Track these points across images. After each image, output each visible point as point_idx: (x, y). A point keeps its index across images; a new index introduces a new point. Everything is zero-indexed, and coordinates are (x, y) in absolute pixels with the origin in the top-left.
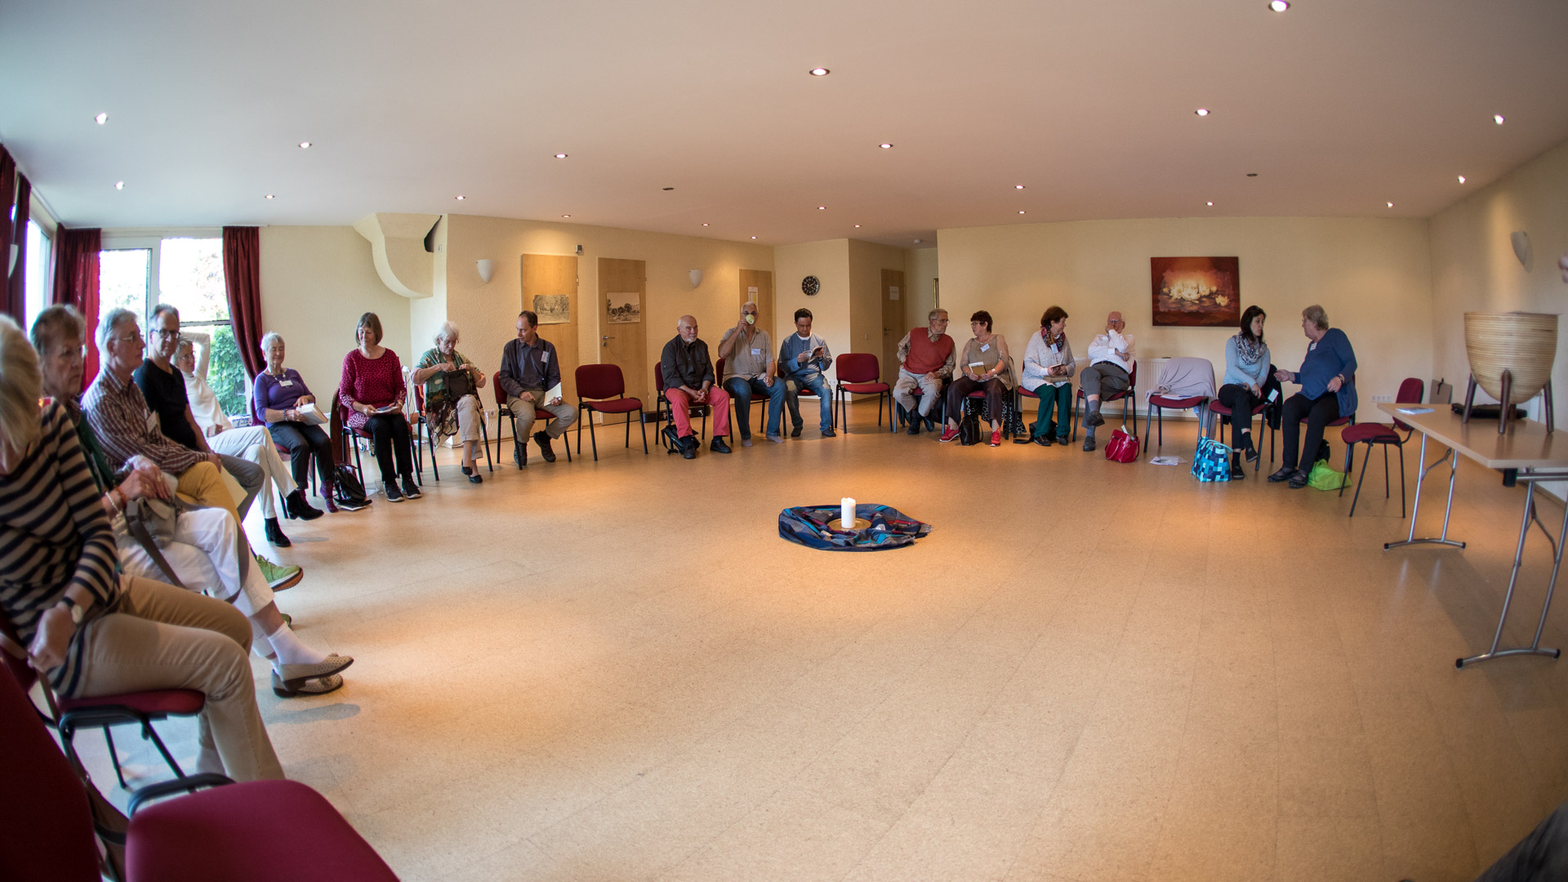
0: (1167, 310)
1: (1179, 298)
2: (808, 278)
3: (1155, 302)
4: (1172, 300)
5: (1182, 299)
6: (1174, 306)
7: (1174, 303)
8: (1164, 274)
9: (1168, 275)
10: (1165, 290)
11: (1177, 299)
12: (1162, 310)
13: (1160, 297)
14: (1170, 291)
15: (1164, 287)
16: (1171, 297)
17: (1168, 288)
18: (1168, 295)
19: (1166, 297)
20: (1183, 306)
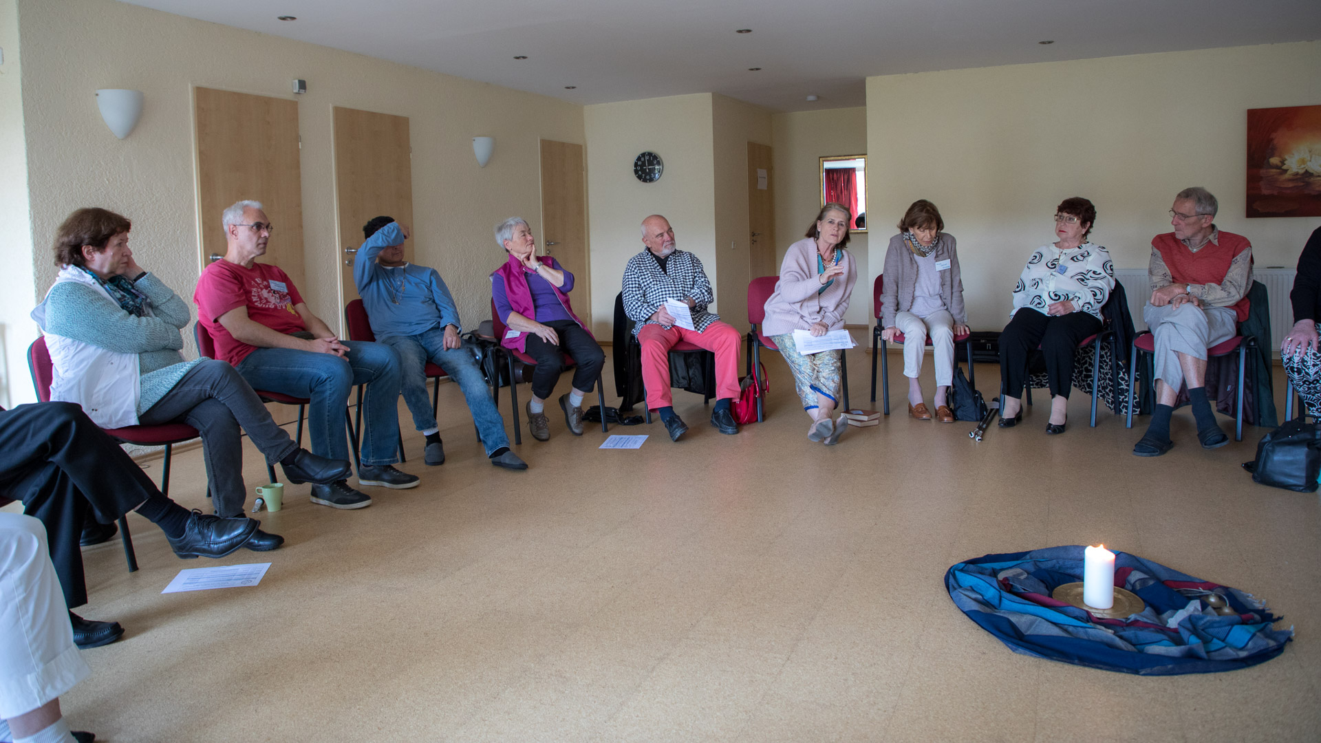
0: (1275, 193)
1: (1301, 171)
2: (643, 155)
3: (1253, 179)
4: (1287, 176)
5: (1308, 174)
6: (1291, 185)
7: (1290, 180)
8: (1273, 135)
9: (1279, 137)
10: (1274, 160)
11: (1297, 174)
12: (1265, 192)
13: (1263, 172)
14: (1283, 163)
15: (1272, 156)
16: (1286, 171)
17: (1280, 156)
18: (1277, 167)
19: (1274, 170)
20: (1308, 184)
